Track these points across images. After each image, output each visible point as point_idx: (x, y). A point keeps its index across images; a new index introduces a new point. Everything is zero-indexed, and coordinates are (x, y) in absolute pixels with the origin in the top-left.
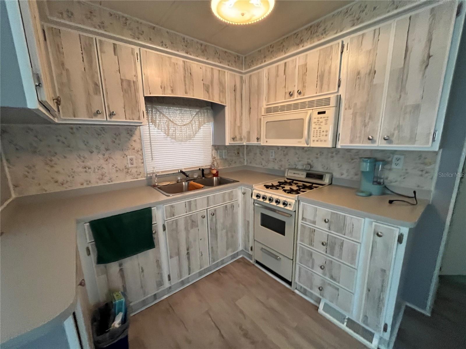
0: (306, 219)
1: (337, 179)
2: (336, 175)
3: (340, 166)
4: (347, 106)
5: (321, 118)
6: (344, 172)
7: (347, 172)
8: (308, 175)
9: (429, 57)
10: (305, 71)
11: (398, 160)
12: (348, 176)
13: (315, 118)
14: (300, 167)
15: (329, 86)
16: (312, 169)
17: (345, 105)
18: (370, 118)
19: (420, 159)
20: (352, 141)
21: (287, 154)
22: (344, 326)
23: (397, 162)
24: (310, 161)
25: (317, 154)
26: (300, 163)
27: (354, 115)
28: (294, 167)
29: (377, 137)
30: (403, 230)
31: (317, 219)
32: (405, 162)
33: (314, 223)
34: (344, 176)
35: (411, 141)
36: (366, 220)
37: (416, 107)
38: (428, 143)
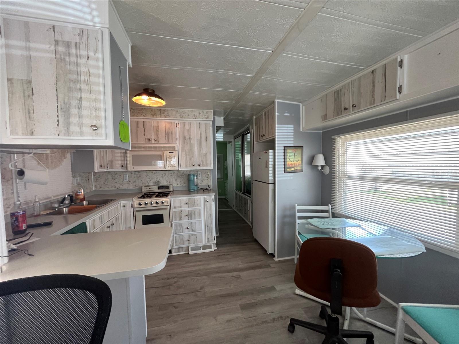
0: (176, 207)
1: (175, 187)
2: (175, 185)
3: (176, 180)
4: (182, 151)
5: (171, 155)
6: (179, 183)
7: (180, 183)
8: (160, 188)
9: (207, 138)
10: (158, 130)
11: (199, 174)
12: (181, 185)
13: (168, 155)
14: (151, 184)
15: (172, 140)
16: (160, 184)
17: (181, 150)
18: (192, 157)
19: (206, 173)
20: (186, 166)
21: (140, 176)
22: (202, 251)
23: (199, 175)
24: (158, 180)
25: (162, 175)
26: (151, 182)
27: (186, 155)
28: (147, 184)
29: (196, 165)
30: (213, 197)
31: (182, 205)
32: (202, 175)
33: (181, 207)
34: (179, 185)
35: (207, 166)
36: (202, 197)
37: (206, 154)
38: (211, 167)
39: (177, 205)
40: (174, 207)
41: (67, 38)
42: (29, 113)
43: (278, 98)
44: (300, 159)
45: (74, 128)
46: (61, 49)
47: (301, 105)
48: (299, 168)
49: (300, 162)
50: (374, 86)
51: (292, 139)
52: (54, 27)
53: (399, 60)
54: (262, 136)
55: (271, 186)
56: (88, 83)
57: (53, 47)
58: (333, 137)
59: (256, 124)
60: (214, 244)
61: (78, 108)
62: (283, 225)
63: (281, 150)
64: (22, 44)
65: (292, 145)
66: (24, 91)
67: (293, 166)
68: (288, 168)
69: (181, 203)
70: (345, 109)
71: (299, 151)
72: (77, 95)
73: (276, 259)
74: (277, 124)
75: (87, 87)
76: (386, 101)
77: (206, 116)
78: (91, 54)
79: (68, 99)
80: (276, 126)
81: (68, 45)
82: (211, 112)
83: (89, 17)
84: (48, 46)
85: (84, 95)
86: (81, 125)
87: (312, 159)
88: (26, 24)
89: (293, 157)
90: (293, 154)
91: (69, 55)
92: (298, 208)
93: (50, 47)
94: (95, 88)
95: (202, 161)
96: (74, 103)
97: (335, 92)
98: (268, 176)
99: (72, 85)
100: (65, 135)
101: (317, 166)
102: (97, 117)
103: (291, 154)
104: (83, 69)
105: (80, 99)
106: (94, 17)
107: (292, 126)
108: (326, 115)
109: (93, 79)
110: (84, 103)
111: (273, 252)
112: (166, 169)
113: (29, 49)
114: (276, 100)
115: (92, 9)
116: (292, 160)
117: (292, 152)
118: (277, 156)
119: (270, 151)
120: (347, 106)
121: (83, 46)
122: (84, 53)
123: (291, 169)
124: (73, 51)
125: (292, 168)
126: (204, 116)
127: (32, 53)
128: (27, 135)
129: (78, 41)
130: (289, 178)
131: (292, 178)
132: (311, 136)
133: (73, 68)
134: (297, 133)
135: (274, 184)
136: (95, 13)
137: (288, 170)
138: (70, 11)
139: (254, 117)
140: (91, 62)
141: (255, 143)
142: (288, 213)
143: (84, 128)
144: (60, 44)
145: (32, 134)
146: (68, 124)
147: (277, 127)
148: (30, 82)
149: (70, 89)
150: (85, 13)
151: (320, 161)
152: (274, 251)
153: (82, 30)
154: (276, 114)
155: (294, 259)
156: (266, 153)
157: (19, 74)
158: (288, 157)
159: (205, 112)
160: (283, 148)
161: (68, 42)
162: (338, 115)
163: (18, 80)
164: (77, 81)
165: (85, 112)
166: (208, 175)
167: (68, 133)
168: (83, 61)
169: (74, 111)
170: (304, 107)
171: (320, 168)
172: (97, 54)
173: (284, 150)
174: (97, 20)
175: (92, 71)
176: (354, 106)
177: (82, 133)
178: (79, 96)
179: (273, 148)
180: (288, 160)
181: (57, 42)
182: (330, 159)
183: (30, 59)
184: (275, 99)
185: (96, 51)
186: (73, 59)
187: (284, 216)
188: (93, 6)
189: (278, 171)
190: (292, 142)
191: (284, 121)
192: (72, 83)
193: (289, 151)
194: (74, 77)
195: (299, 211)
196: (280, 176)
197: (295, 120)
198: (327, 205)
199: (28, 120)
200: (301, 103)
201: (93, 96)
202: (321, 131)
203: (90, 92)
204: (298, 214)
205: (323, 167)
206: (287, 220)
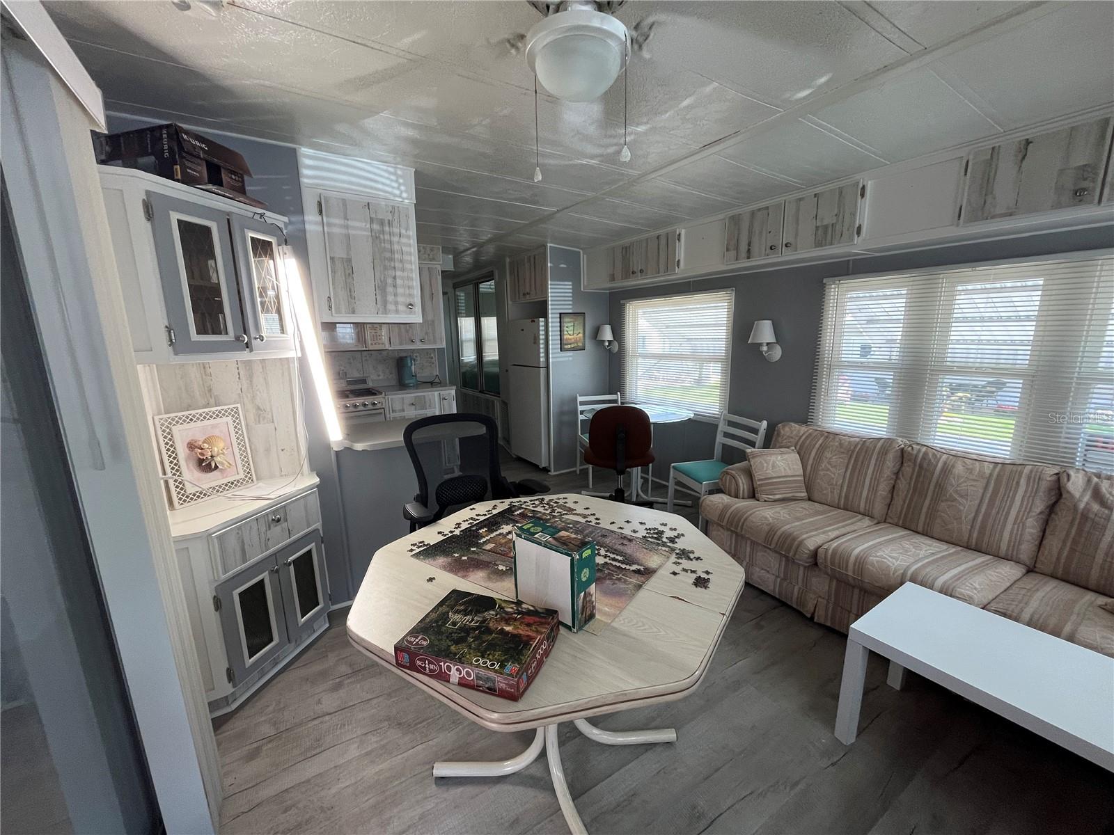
2: (373, 377)
9: (432, 294)
12: (384, 376)
16: (348, 376)
19: (428, 355)
20: (401, 344)
24: (342, 368)
29: (417, 340)
30: (453, 392)
31: (405, 406)
32: (421, 358)
33: (403, 410)
34: (381, 378)
35: (435, 342)
36: (436, 393)
37: (433, 321)
38: (441, 343)
39: (397, 407)
40: (393, 411)
41: (380, 217)
42: (350, 291)
43: (551, 243)
44: (582, 332)
45: (391, 307)
46: (376, 227)
47: (581, 252)
48: (580, 344)
49: (581, 335)
50: (659, 253)
51: (571, 303)
52: (368, 204)
53: (678, 233)
54: (524, 294)
55: (543, 371)
56: (401, 261)
57: (368, 226)
58: (622, 302)
59: (512, 273)
60: (457, 465)
61: (394, 286)
62: (560, 425)
63: (556, 318)
64: (341, 222)
65: (570, 311)
66: (345, 269)
67: (573, 341)
68: (566, 345)
69: (403, 403)
70: (633, 273)
71: (580, 319)
72: (391, 273)
73: (552, 473)
74: (551, 280)
75: (401, 265)
76: (668, 273)
77: (431, 256)
78: (403, 231)
79: (384, 277)
80: (549, 282)
81: (382, 223)
82: (439, 248)
83: (397, 192)
84: (364, 224)
85: (398, 273)
86: (396, 303)
87: (596, 332)
88: (344, 201)
89: (572, 328)
90: (572, 324)
91: (383, 233)
92: (580, 399)
93: (366, 225)
94: (408, 266)
95: (427, 333)
96: (390, 281)
97: (623, 248)
98: (539, 357)
99: (387, 263)
100: (382, 314)
101: (604, 341)
102: (410, 295)
103: (569, 325)
104: (396, 247)
105: (395, 278)
106: (401, 192)
107: (570, 283)
108: (613, 275)
109: (406, 257)
110: (399, 282)
111: (547, 465)
112: (367, 349)
113: (347, 227)
114: (549, 245)
115: (400, 184)
116: (571, 333)
117: (571, 322)
118: (552, 327)
119: (541, 319)
120: (635, 270)
121: (395, 223)
122: (396, 230)
123: (569, 346)
124: (387, 229)
125: (570, 344)
126: (427, 256)
127: (351, 232)
128: (349, 313)
129: (391, 219)
130: (567, 359)
131: (571, 359)
132: (593, 298)
133: (388, 246)
134: (577, 294)
135: (547, 367)
136: (403, 188)
137: (566, 347)
138: (380, 186)
139: (508, 260)
140: (404, 240)
141: (510, 302)
142: (566, 408)
143: (399, 306)
144: (375, 221)
145: (353, 312)
146: (385, 303)
147: (551, 285)
148: (349, 261)
149: (385, 268)
150: (393, 188)
151: (607, 334)
152: (549, 464)
153: (393, 207)
154: (549, 265)
155: (575, 471)
156: (533, 321)
157: (340, 253)
158: (565, 329)
159: (428, 249)
160: (558, 316)
161: (381, 219)
162: (626, 278)
163: (339, 258)
164: (391, 259)
165: (400, 290)
166: (432, 358)
167: (386, 311)
168: (395, 239)
169: (390, 289)
170: (585, 256)
171: (607, 344)
172: (408, 232)
173: (560, 318)
174: (405, 195)
175: (404, 248)
176: (641, 271)
177: (397, 312)
178: (394, 274)
179: (545, 315)
180: (565, 333)
181: (372, 220)
182: (618, 332)
183: (348, 237)
184: (547, 243)
185: (407, 229)
186: (387, 237)
187: (561, 413)
188: (401, 181)
189: (552, 349)
190: (570, 307)
191: (560, 276)
192: (386, 261)
193: (566, 319)
194: (388, 255)
195: (582, 403)
196: (556, 356)
197: (573, 274)
198: (616, 394)
199: (350, 299)
200: (581, 249)
201: (405, 274)
202: (608, 292)
203: (403, 270)
204: (580, 408)
205: (610, 342)
206: (566, 418)
